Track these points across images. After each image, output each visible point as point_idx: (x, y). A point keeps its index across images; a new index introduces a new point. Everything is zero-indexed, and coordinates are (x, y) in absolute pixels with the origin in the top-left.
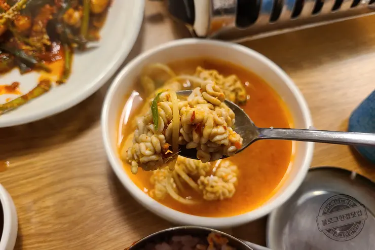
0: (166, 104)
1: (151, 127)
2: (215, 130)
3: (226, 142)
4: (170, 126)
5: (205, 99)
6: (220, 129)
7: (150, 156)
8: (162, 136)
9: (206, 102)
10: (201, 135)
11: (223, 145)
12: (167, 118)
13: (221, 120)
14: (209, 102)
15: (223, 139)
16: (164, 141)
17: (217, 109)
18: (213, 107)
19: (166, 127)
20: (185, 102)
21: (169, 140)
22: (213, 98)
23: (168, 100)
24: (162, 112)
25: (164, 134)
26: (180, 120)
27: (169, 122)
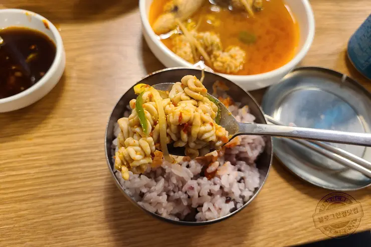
0: (150, 105)
1: (138, 130)
2: (203, 128)
3: (214, 138)
4: (157, 127)
5: (187, 95)
6: (208, 127)
7: (140, 160)
8: (150, 139)
9: (189, 99)
10: (189, 134)
11: (211, 142)
12: (153, 119)
13: (207, 117)
14: (191, 98)
15: (211, 136)
16: (153, 143)
17: (201, 104)
18: (196, 103)
19: (153, 129)
20: (168, 100)
21: (158, 141)
22: (196, 94)
23: (151, 100)
24: (148, 114)
25: (152, 136)
26: (166, 120)
27: (155, 123)
